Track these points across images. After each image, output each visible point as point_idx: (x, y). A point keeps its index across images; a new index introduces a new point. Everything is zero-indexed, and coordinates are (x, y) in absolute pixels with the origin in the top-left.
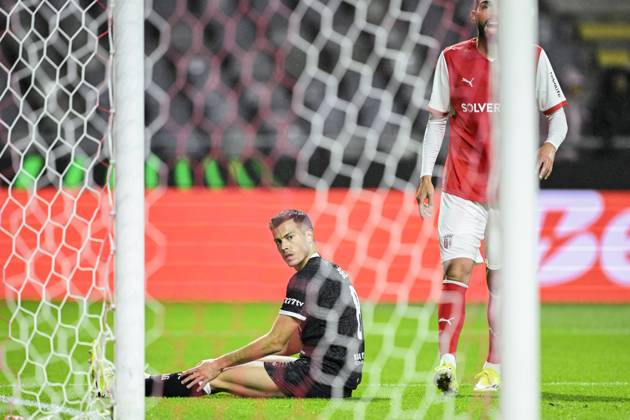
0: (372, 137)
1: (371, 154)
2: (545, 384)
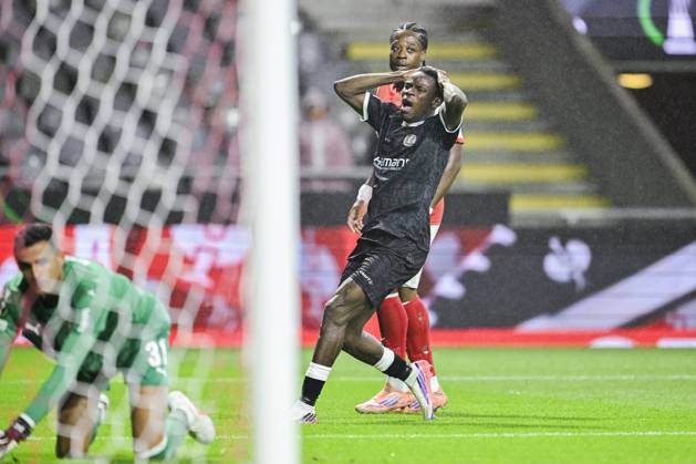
0: (113, 169)
1: (112, 184)
2: (308, 437)
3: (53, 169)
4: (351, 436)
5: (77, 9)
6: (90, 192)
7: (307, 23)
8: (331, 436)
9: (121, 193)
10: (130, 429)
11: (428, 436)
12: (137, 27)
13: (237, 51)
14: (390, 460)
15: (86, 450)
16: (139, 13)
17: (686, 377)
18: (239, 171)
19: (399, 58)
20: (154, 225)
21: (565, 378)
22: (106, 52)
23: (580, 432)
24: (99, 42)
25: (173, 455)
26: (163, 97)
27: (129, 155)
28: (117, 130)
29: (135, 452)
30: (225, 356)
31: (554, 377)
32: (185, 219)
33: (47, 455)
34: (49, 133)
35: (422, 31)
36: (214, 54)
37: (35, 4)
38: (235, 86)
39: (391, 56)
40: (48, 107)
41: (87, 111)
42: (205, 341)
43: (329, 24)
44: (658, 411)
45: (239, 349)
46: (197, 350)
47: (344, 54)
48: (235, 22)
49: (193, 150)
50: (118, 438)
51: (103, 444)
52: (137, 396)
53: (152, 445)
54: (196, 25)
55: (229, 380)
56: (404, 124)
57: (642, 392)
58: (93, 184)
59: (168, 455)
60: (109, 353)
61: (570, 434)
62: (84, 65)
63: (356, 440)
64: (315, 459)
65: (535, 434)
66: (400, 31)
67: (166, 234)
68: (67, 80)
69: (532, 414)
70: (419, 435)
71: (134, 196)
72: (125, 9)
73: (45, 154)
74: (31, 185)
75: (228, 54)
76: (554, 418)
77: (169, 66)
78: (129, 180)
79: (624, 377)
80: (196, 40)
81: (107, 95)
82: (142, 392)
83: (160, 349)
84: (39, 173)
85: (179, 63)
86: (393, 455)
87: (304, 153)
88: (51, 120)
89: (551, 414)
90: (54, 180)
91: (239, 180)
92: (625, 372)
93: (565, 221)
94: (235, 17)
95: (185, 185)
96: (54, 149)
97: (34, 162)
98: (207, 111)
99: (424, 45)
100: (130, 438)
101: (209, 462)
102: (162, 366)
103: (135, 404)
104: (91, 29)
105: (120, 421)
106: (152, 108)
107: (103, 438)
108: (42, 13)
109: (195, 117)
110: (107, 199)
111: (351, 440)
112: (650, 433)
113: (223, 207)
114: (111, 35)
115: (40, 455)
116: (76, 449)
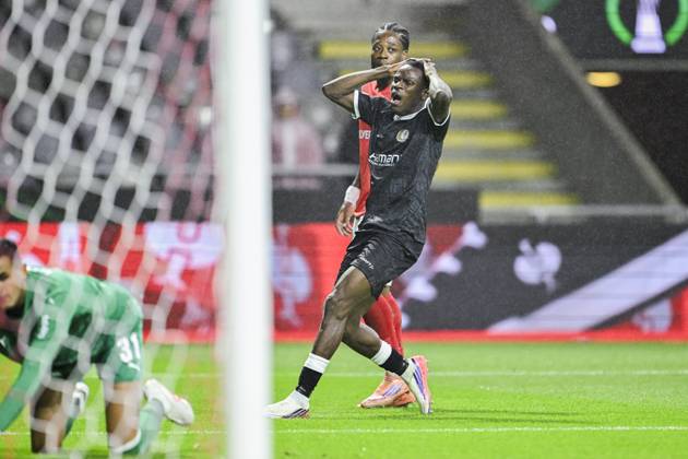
0: (87, 166)
1: (86, 182)
2: (280, 432)
3: (28, 167)
4: (324, 431)
5: (52, 9)
6: (65, 189)
7: (279, 21)
8: (302, 431)
9: (95, 190)
10: (104, 425)
11: (399, 431)
12: (111, 26)
13: (211, 51)
14: (361, 455)
15: (60, 445)
16: (113, 12)
17: (654, 372)
18: (212, 168)
19: (381, 58)
20: (128, 222)
21: (534, 373)
22: (81, 51)
23: (549, 427)
24: (74, 40)
25: (148, 450)
26: (137, 95)
27: (103, 152)
28: (90, 129)
29: (109, 447)
30: (198, 352)
31: (523, 373)
32: (159, 215)
33: (22, 451)
34: (24, 131)
35: (403, 31)
36: (188, 53)
37: (11, 3)
38: (209, 85)
39: (373, 56)
40: (23, 105)
41: (62, 109)
42: (178, 338)
43: (301, 23)
44: (625, 405)
45: (213, 345)
46: (171, 346)
47: (316, 52)
48: (209, 22)
49: (166, 148)
50: (92, 433)
51: (77, 438)
52: (111, 391)
53: (126, 441)
54: (169, 24)
55: (202, 375)
56: (396, 117)
57: (610, 387)
58: (67, 181)
59: (142, 450)
60: (84, 349)
61: (539, 429)
62: (59, 63)
63: (327, 435)
64: (287, 454)
65: (505, 429)
66: (381, 32)
67: (139, 231)
68: (42, 78)
69: (502, 409)
70: (391, 430)
71: (108, 194)
72: (100, 8)
73: (21, 152)
74: (6, 183)
75: (201, 53)
76: (524, 413)
77: (143, 65)
78: (103, 177)
79: (593, 373)
80: (169, 39)
81: (81, 94)
82: (115, 388)
83: (131, 344)
84: (14, 170)
85: (153, 62)
86: (364, 449)
87: (276, 151)
88: (26, 118)
89: (520, 409)
90: (29, 177)
91: (212, 178)
92: (594, 367)
93: (534, 218)
94: (209, 16)
95: (158, 183)
96: (29, 147)
97: (9, 159)
98: (180, 110)
99: (405, 45)
100: (104, 433)
101: (182, 456)
102: (134, 361)
103: (109, 399)
104: (66, 28)
105: (93, 417)
106: (126, 106)
107: (78, 433)
108: (17, 13)
109: (168, 114)
110: (82, 196)
111: (322, 434)
112: (619, 428)
113: (196, 205)
114: (85, 34)
115: (16, 450)
116: (51, 444)
